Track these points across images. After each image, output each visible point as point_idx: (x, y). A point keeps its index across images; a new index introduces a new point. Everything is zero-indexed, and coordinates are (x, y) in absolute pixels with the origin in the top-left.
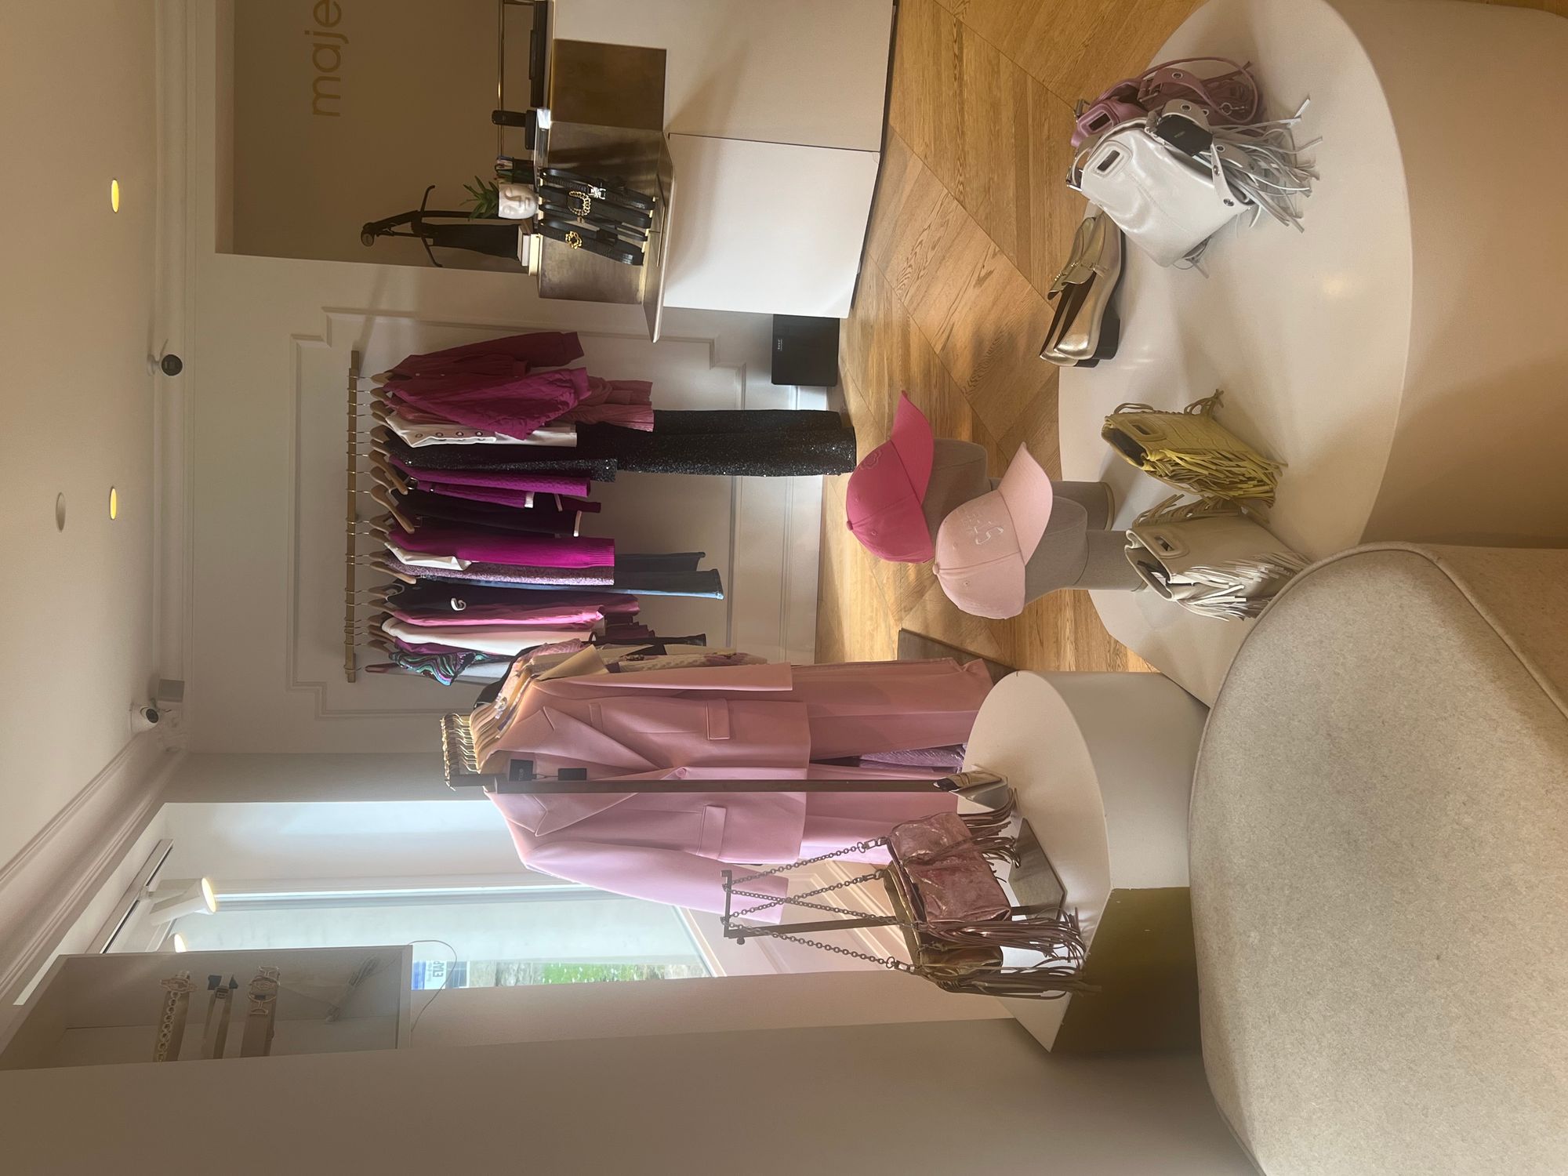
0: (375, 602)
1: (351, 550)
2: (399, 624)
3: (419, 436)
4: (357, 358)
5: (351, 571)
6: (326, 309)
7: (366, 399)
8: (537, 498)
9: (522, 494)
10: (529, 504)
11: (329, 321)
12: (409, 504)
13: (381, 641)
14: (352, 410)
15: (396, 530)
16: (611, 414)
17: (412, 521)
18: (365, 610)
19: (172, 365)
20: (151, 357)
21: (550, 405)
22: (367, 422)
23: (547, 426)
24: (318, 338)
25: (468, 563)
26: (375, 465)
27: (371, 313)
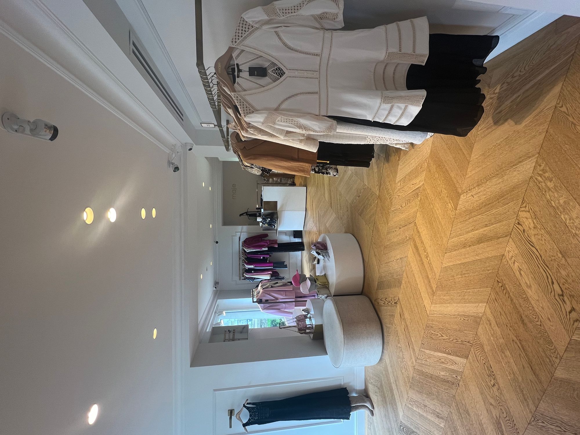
0: (243, 271)
1: (239, 264)
2: (246, 274)
3: (248, 250)
4: (240, 238)
5: (239, 267)
6: (235, 232)
7: (241, 245)
8: (263, 257)
9: (261, 257)
10: (262, 258)
11: (236, 234)
12: (247, 259)
13: (243, 276)
14: (239, 246)
15: (245, 262)
16: (272, 245)
17: (247, 261)
18: (241, 272)
19: (217, 242)
20: (214, 241)
21: (264, 245)
22: (241, 248)
23: (264, 248)
24: (235, 236)
25: (254, 266)
26: (242, 253)
27: (241, 232)
